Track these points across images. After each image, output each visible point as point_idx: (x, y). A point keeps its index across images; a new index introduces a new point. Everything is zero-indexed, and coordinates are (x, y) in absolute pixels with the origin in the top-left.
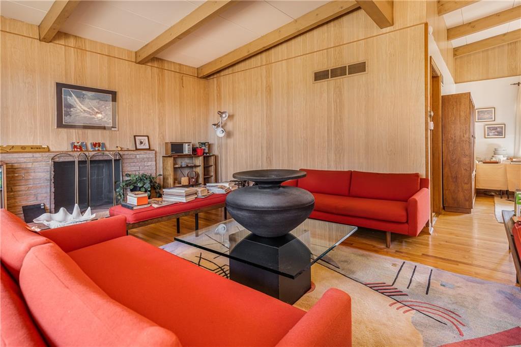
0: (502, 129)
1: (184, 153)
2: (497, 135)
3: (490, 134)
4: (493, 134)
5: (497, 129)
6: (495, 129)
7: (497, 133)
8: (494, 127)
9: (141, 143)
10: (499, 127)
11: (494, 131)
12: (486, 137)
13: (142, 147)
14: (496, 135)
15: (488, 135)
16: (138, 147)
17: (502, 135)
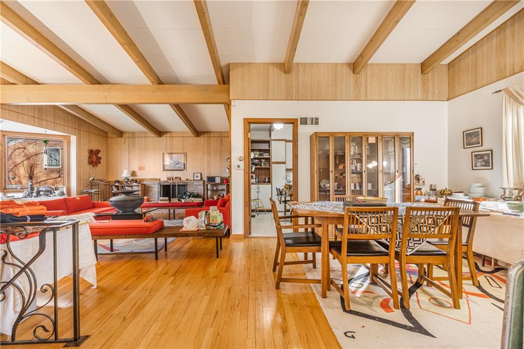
0: (489, 157)
1: (216, 182)
2: (485, 166)
3: (478, 164)
4: (480, 163)
5: (484, 157)
6: (482, 157)
7: (483, 163)
8: (481, 154)
9: (197, 177)
10: (485, 154)
11: (480, 160)
12: (474, 168)
13: (197, 179)
14: (483, 166)
15: (476, 166)
16: (195, 179)
17: (489, 166)
